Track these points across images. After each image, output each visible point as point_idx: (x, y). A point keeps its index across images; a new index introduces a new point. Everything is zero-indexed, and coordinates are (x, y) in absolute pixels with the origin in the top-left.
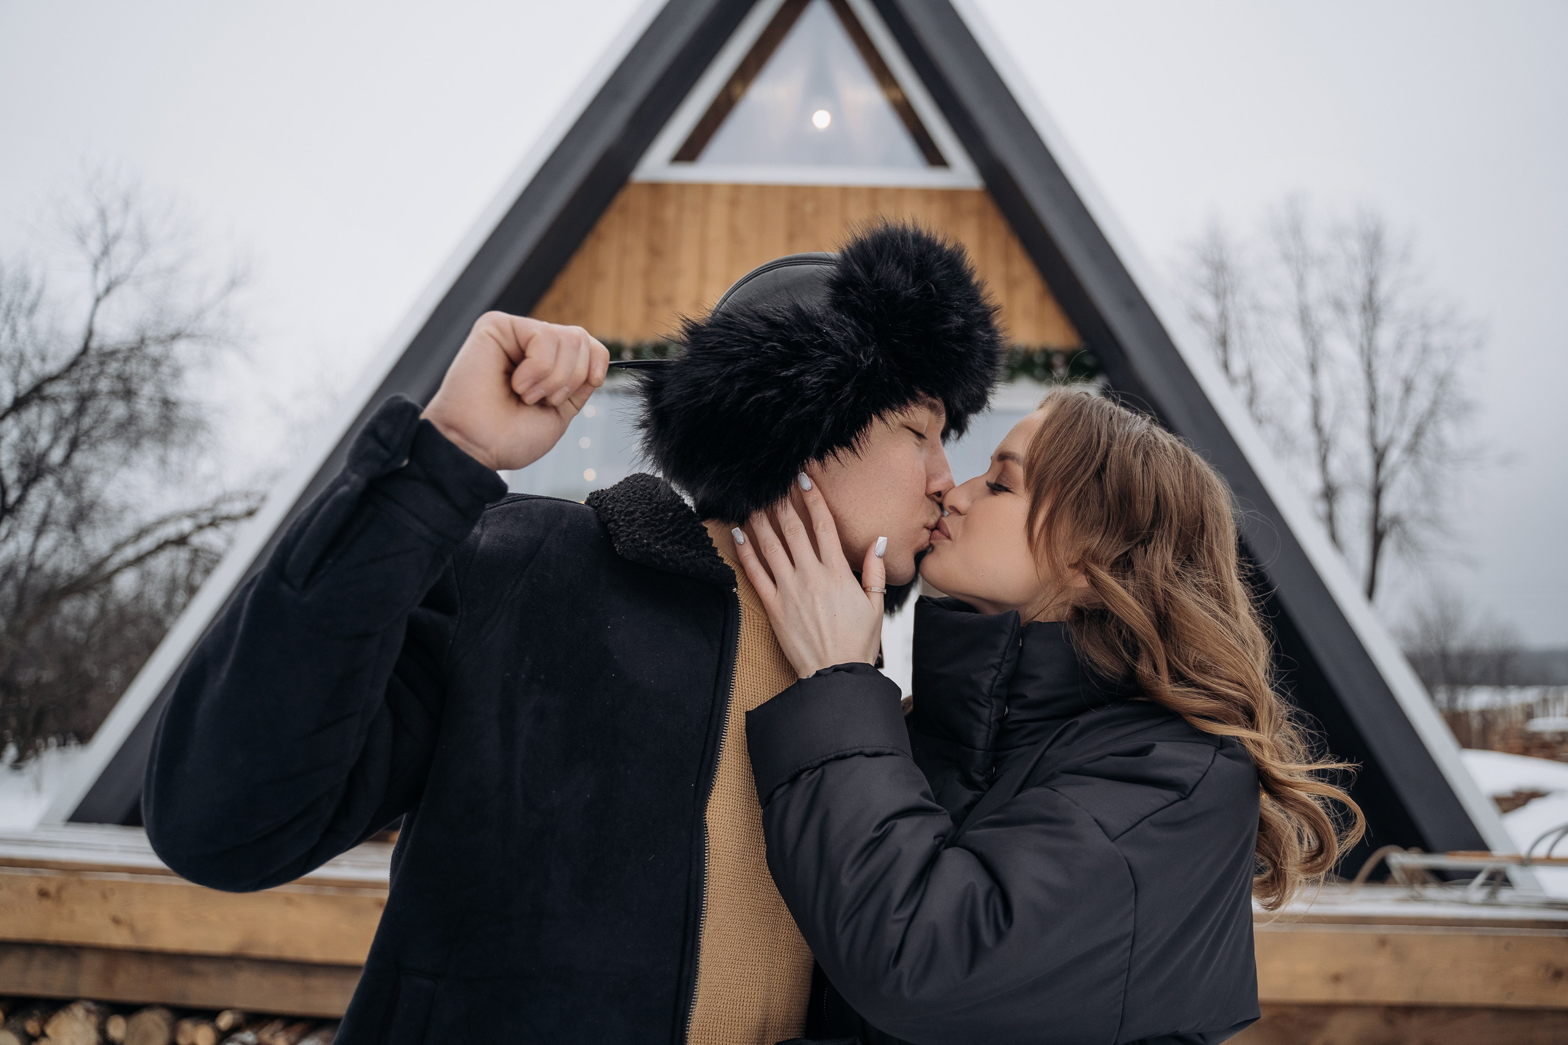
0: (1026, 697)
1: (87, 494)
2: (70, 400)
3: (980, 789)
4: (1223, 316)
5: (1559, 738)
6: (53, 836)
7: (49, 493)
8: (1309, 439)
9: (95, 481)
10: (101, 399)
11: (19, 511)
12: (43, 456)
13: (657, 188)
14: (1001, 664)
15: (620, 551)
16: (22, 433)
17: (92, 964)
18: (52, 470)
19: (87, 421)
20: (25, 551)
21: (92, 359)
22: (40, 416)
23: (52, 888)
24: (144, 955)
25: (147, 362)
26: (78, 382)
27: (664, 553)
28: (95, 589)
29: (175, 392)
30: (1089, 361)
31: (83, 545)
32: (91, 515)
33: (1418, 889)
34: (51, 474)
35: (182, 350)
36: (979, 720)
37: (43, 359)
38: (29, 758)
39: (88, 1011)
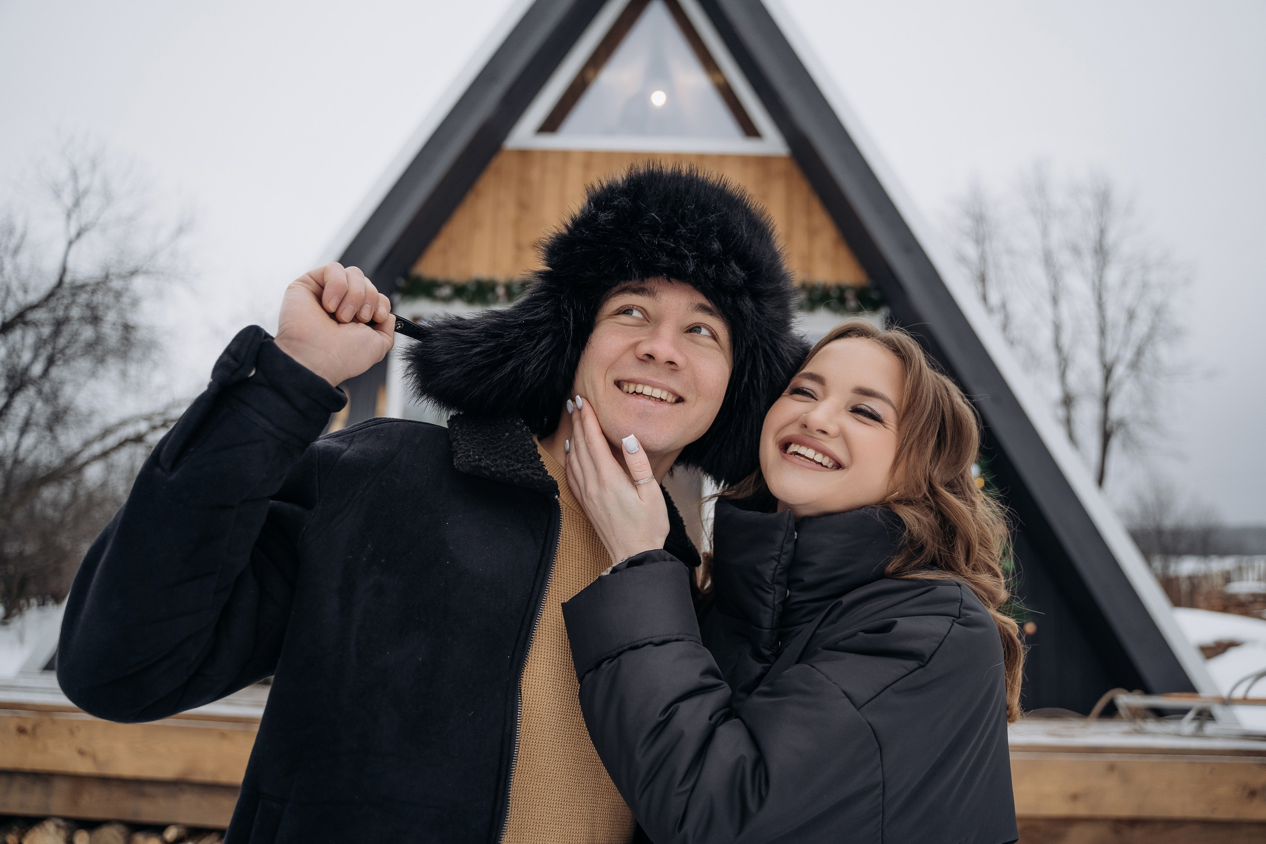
0: (803, 581)
1: (62, 401)
2: (48, 325)
3: (768, 662)
4: (983, 258)
5: (1251, 599)
6: (31, 683)
7: (31, 400)
8: (1051, 358)
9: (68, 391)
10: (73, 324)
11: (6, 414)
12: (27, 369)
13: (524, 154)
14: (780, 556)
15: (456, 465)
16: (8, 351)
17: (61, 788)
18: (33, 382)
19: (62, 342)
20: (11, 447)
21: (65, 291)
22: (23, 338)
23: (28, 726)
24: (105, 781)
25: (111, 294)
26: (53, 310)
27: (492, 466)
28: (68, 478)
29: (133, 318)
30: (875, 295)
31: (58, 442)
32: (65, 418)
33: (1140, 724)
34: (32, 384)
35: (139, 284)
36: (765, 604)
37: (26, 291)
38: (14, 616)
39: (58, 826)
